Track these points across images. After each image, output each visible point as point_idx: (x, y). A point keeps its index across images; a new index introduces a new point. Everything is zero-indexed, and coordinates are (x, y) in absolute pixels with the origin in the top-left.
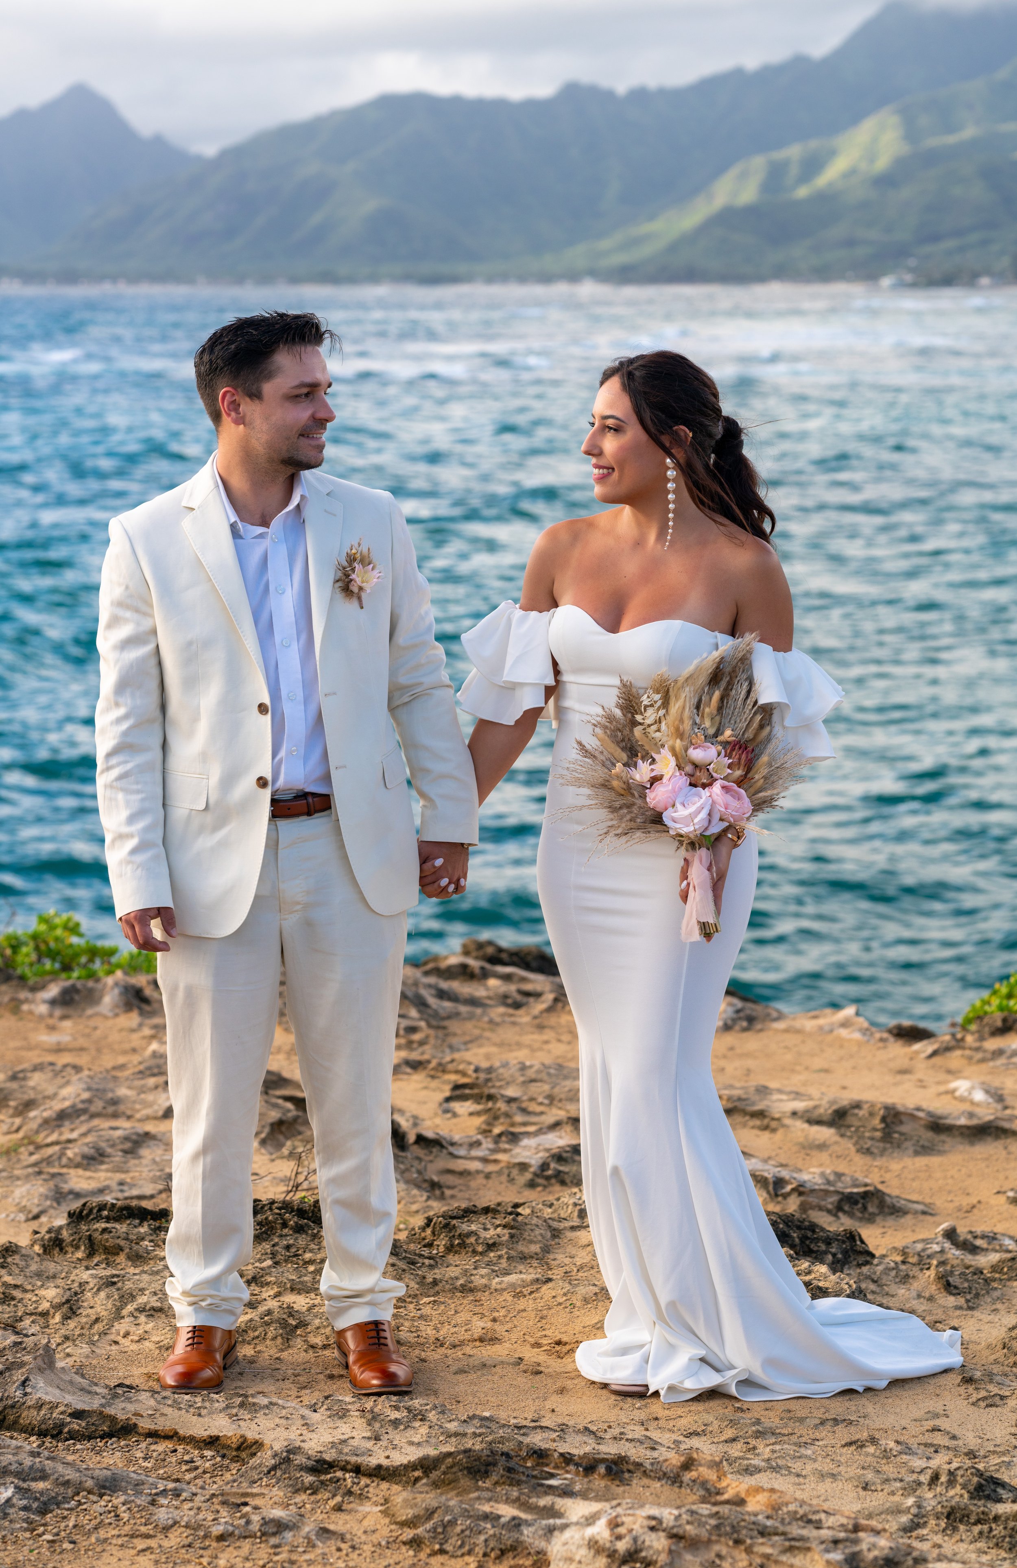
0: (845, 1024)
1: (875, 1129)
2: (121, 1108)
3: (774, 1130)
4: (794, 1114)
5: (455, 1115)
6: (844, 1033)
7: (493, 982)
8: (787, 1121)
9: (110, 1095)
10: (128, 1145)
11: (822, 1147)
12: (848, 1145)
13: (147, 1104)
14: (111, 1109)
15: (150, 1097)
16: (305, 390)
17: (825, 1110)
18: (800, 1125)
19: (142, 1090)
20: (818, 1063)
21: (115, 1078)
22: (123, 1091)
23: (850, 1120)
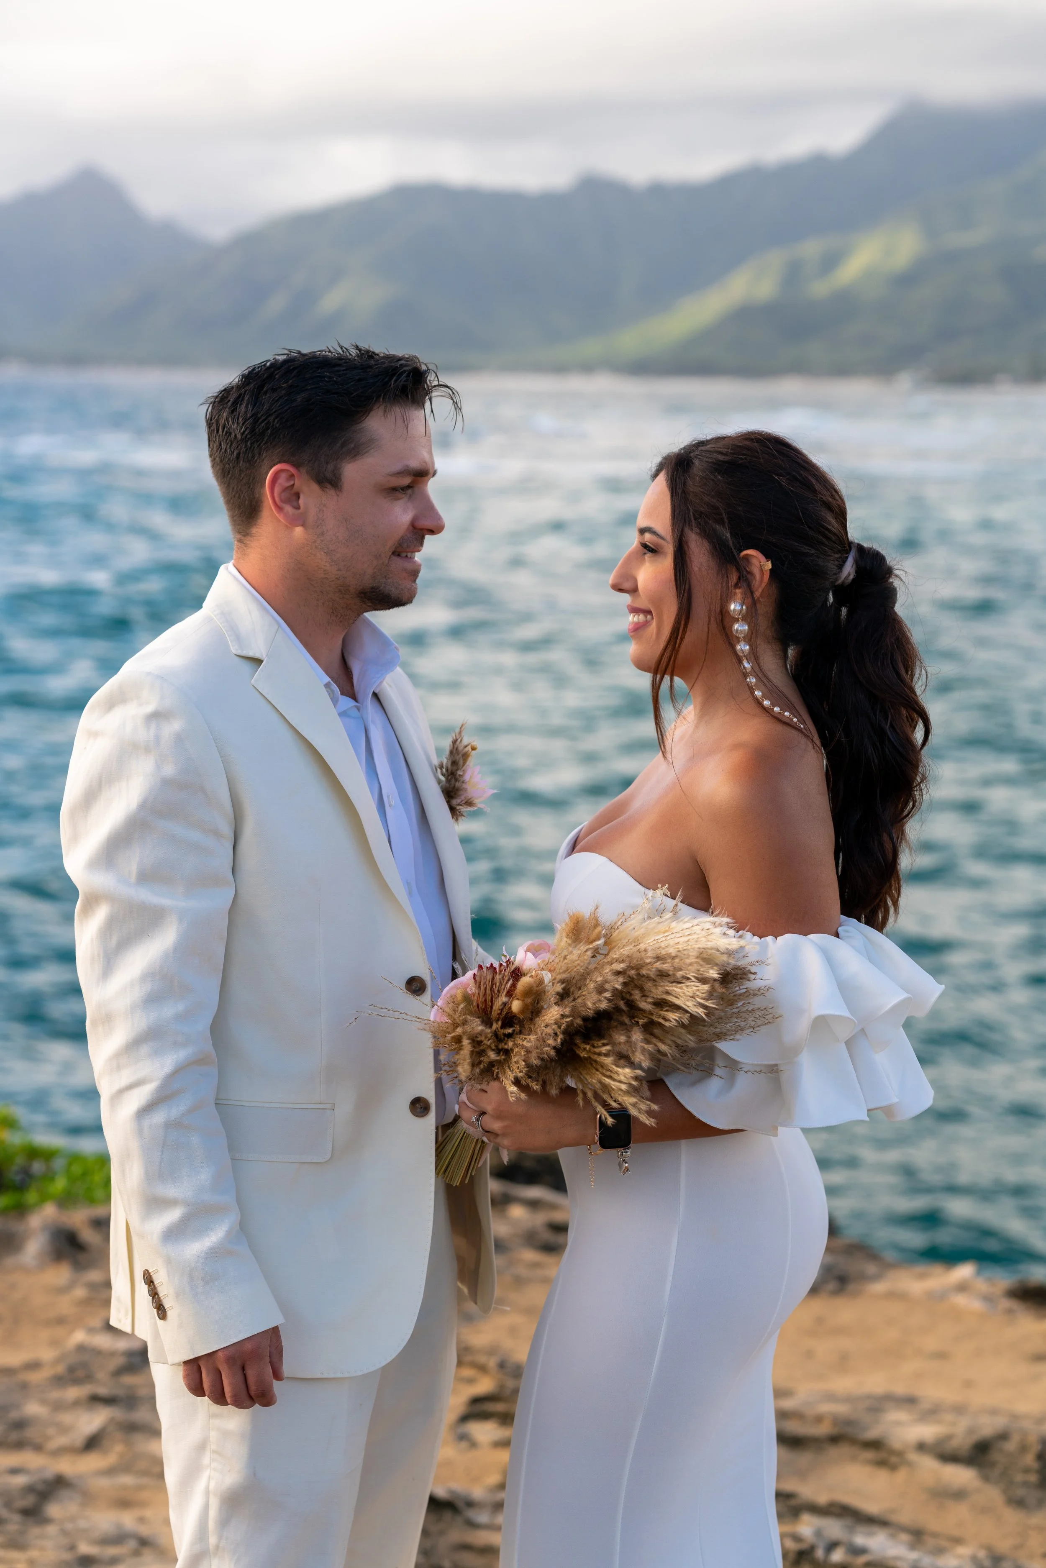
0: (962, 1287)
1: (1027, 1470)
2: (30, 1433)
3: (893, 1468)
4: (921, 1447)
5: (473, 1444)
6: (961, 1300)
7: (517, 1212)
8: (913, 1456)
9: (14, 1415)
10: (29, 1501)
11: (959, 1495)
12: (993, 1494)
13: (64, 1429)
14: (14, 1436)
15: (66, 1418)
16: (407, 481)
17: (962, 1441)
18: (928, 1465)
19: (58, 1406)
20: (931, 1343)
21: (24, 1387)
22: (33, 1408)
23: (995, 1456)
